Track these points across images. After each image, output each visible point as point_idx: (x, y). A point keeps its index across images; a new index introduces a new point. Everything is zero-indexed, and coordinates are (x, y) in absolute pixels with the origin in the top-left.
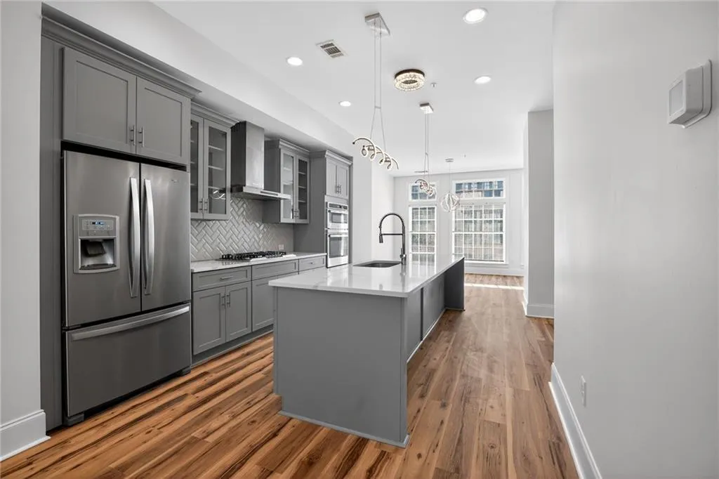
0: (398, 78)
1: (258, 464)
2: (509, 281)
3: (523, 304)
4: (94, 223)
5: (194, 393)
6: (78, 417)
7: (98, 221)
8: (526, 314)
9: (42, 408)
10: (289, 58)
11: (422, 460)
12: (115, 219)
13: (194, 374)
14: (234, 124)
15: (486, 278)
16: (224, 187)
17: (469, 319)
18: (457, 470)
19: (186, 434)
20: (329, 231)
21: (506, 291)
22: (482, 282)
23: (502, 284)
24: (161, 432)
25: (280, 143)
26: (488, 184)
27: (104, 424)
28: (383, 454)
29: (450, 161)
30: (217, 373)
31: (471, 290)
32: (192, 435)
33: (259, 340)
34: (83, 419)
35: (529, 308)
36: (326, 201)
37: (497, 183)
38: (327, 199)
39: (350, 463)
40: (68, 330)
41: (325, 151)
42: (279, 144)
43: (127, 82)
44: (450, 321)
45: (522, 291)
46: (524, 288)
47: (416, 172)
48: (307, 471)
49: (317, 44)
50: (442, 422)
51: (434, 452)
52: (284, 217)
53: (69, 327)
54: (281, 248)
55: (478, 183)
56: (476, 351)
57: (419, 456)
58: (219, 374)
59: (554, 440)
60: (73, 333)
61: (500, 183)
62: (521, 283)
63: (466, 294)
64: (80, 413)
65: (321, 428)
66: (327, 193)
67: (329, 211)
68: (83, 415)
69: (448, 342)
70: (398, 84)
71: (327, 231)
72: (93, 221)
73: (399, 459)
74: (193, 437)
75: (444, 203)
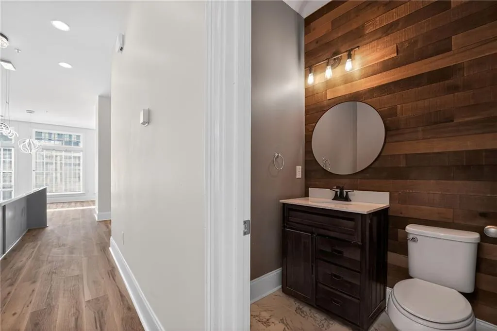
2: (85, 204)
3: (95, 215)
8: (97, 220)
11: (17, 316)
15: (66, 204)
17: (52, 231)
21: (83, 210)
22: (62, 207)
23: (80, 206)
26: (68, 136)
29: (30, 112)
31: (53, 214)
35: (98, 216)
37: (76, 137)
44: (33, 236)
45: (94, 209)
46: (96, 207)
50: (33, 290)
51: (28, 306)
55: (59, 134)
56: (59, 247)
57: (14, 314)
61: (78, 137)
62: (94, 204)
63: (48, 217)
69: (34, 248)
75: (24, 146)
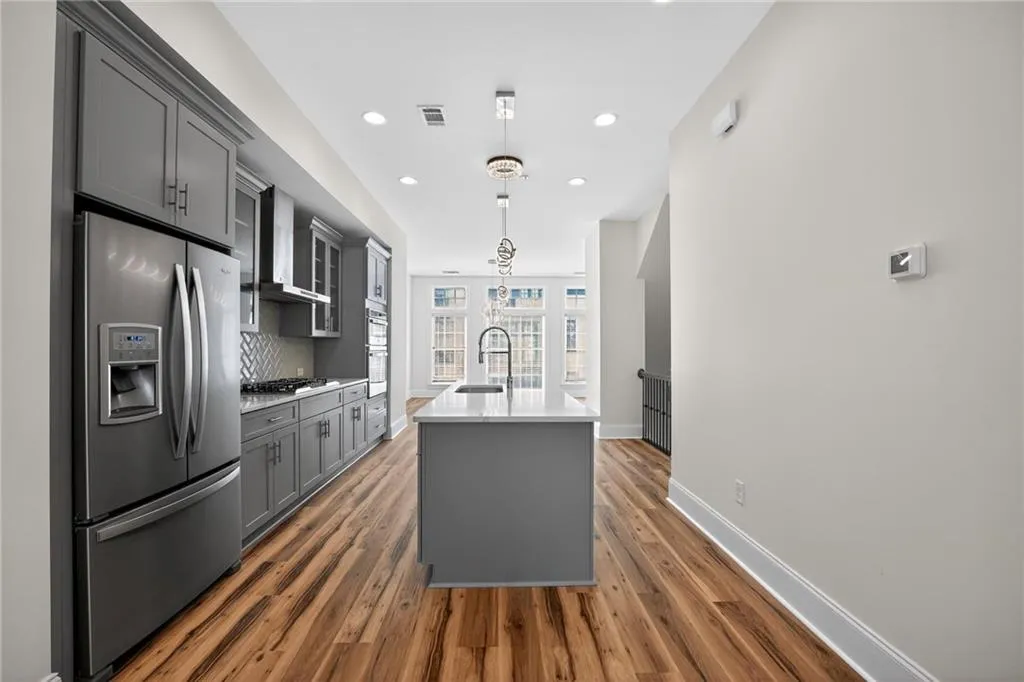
0: (491, 164)
1: (460, 645)
4: (129, 338)
5: (279, 592)
6: (104, 673)
7: (136, 335)
8: (599, 437)
9: (53, 671)
10: (365, 113)
11: (620, 591)
12: (157, 330)
13: (248, 569)
14: (264, 188)
16: (251, 281)
18: (656, 591)
19: (324, 645)
20: (371, 348)
24: (280, 654)
25: (314, 221)
26: (525, 291)
27: (164, 670)
28: (581, 597)
29: (493, 262)
30: (287, 560)
32: (336, 641)
33: (307, 508)
34: (112, 674)
35: (602, 430)
36: (367, 307)
37: (536, 291)
38: (368, 304)
39: (558, 614)
40: (91, 523)
41: (366, 239)
42: (310, 222)
43: (166, 107)
47: (445, 272)
48: (522, 637)
49: (419, 106)
50: (609, 554)
51: (624, 581)
52: (317, 328)
53: (91, 520)
54: (301, 373)
55: (513, 290)
57: (615, 588)
58: (293, 561)
59: (706, 545)
60: (99, 528)
61: (540, 291)
64: (108, 665)
65: (495, 590)
66: (369, 297)
67: (371, 321)
68: (111, 667)
70: (491, 172)
71: (368, 348)
72: (128, 335)
73: (599, 595)
74: (339, 644)
